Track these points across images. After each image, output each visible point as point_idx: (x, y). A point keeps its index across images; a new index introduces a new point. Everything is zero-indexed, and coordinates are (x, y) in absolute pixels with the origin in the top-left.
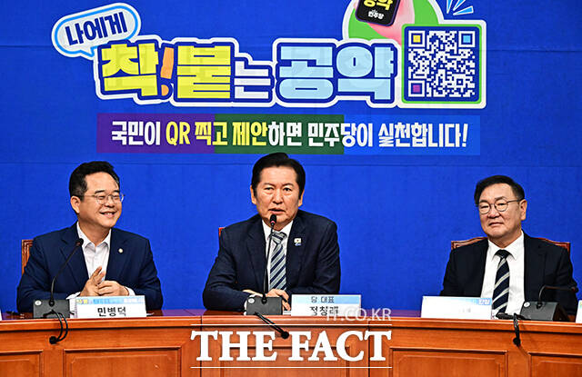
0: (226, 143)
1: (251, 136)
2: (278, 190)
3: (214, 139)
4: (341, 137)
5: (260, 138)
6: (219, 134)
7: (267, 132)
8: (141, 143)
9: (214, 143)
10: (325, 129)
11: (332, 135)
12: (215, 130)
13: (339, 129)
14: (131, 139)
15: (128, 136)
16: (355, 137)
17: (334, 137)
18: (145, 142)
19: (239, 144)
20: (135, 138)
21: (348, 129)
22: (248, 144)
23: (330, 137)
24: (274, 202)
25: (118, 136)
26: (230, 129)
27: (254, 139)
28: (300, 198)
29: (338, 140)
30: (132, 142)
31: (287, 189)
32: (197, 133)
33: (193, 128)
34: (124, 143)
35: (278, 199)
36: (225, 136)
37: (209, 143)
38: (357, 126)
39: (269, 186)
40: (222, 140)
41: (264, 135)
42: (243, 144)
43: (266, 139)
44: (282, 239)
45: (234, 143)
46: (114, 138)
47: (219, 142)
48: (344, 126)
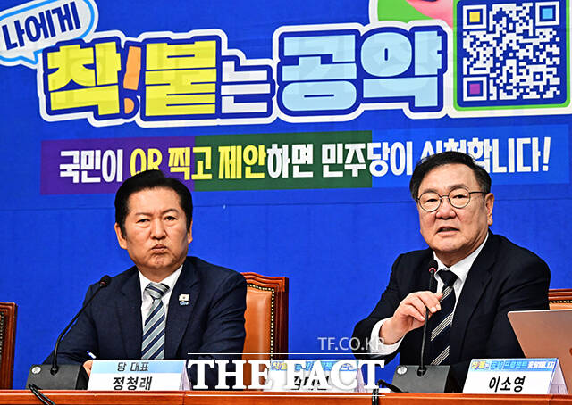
0: (209, 177)
1: (244, 165)
2: (157, 221)
3: (194, 170)
4: (368, 162)
5: (255, 168)
6: (200, 164)
7: (266, 159)
8: (97, 180)
9: (194, 177)
10: (346, 152)
11: (355, 161)
12: (195, 158)
13: (365, 151)
14: (85, 174)
15: (80, 171)
16: (388, 162)
17: (358, 163)
18: (102, 178)
19: (227, 177)
20: (91, 173)
21: (378, 151)
22: (239, 177)
23: (352, 163)
24: (154, 238)
25: (68, 171)
26: (216, 156)
27: (248, 170)
28: (188, 231)
29: (364, 167)
30: (86, 179)
31: (170, 218)
32: (170, 164)
33: (166, 157)
34: (76, 180)
35: (158, 233)
36: (208, 166)
37: (187, 177)
38: (390, 147)
39: (143, 217)
40: (205, 172)
41: (262, 163)
42: (233, 177)
43: (264, 169)
44: (162, 294)
45: (221, 177)
46: (63, 174)
47: (200, 176)
48: (371, 146)
